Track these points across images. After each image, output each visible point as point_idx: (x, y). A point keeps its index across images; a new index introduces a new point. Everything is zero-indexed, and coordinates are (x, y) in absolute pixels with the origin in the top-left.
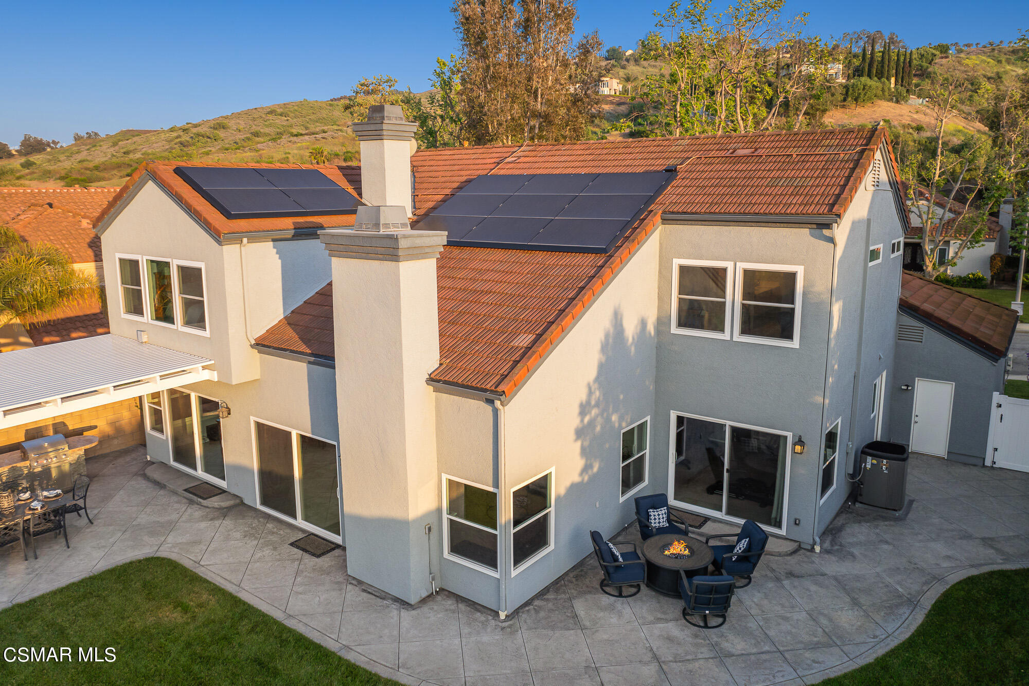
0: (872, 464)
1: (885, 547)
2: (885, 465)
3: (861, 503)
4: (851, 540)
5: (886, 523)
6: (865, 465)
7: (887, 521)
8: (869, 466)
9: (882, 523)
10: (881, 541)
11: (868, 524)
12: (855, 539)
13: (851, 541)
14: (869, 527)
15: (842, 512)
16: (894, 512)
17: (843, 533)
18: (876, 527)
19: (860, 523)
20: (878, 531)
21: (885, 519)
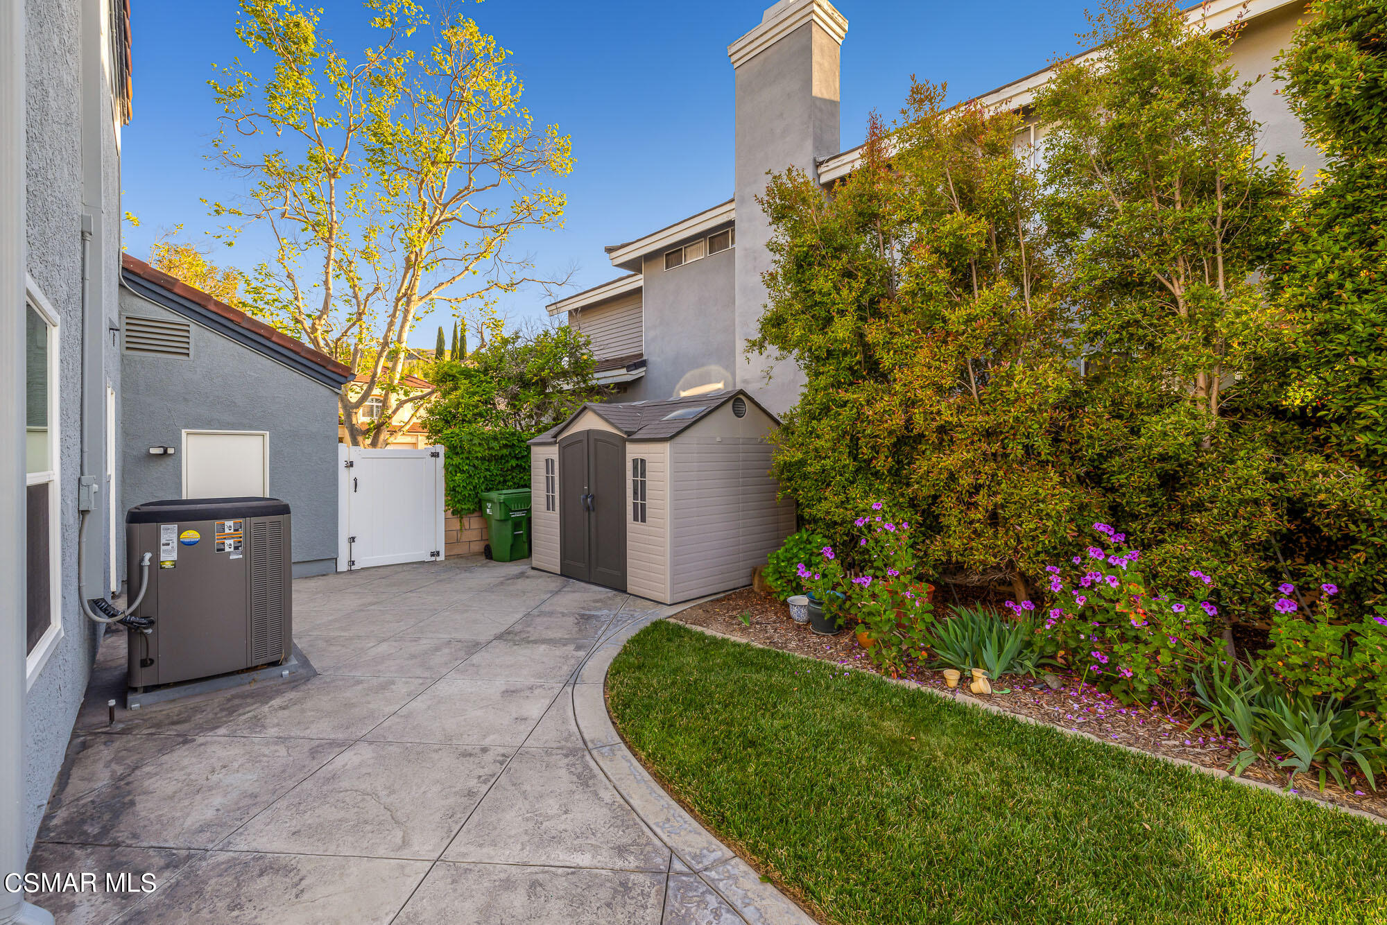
0: (183, 545)
1: (349, 758)
2: (230, 536)
3: (147, 689)
4: (204, 811)
5: (276, 702)
6: (156, 559)
7: (271, 698)
8: (169, 556)
9: (266, 708)
10: (314, 753)
11: (222, 731)
12: (218, 800)
13: (210, 814)
14: (232, 735)
15: (84, 746)
16: (274, 671)
17: (145, 807)
18: (257, 724)
19: (185, 742)
20: (273, 732)
21: (264, 696)
